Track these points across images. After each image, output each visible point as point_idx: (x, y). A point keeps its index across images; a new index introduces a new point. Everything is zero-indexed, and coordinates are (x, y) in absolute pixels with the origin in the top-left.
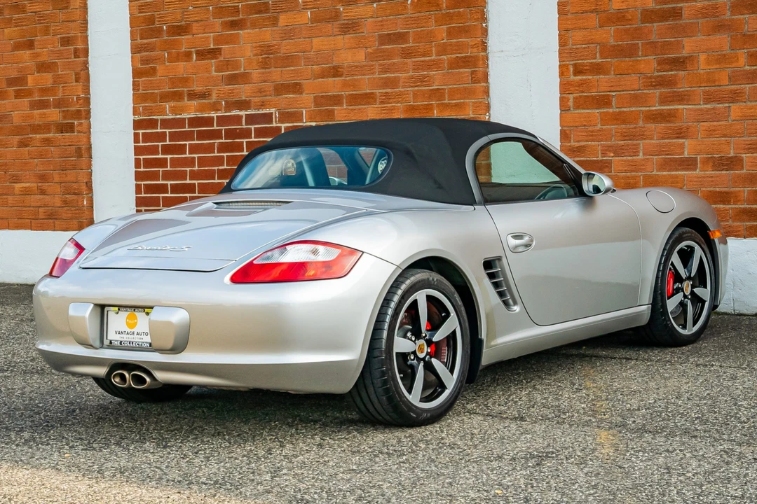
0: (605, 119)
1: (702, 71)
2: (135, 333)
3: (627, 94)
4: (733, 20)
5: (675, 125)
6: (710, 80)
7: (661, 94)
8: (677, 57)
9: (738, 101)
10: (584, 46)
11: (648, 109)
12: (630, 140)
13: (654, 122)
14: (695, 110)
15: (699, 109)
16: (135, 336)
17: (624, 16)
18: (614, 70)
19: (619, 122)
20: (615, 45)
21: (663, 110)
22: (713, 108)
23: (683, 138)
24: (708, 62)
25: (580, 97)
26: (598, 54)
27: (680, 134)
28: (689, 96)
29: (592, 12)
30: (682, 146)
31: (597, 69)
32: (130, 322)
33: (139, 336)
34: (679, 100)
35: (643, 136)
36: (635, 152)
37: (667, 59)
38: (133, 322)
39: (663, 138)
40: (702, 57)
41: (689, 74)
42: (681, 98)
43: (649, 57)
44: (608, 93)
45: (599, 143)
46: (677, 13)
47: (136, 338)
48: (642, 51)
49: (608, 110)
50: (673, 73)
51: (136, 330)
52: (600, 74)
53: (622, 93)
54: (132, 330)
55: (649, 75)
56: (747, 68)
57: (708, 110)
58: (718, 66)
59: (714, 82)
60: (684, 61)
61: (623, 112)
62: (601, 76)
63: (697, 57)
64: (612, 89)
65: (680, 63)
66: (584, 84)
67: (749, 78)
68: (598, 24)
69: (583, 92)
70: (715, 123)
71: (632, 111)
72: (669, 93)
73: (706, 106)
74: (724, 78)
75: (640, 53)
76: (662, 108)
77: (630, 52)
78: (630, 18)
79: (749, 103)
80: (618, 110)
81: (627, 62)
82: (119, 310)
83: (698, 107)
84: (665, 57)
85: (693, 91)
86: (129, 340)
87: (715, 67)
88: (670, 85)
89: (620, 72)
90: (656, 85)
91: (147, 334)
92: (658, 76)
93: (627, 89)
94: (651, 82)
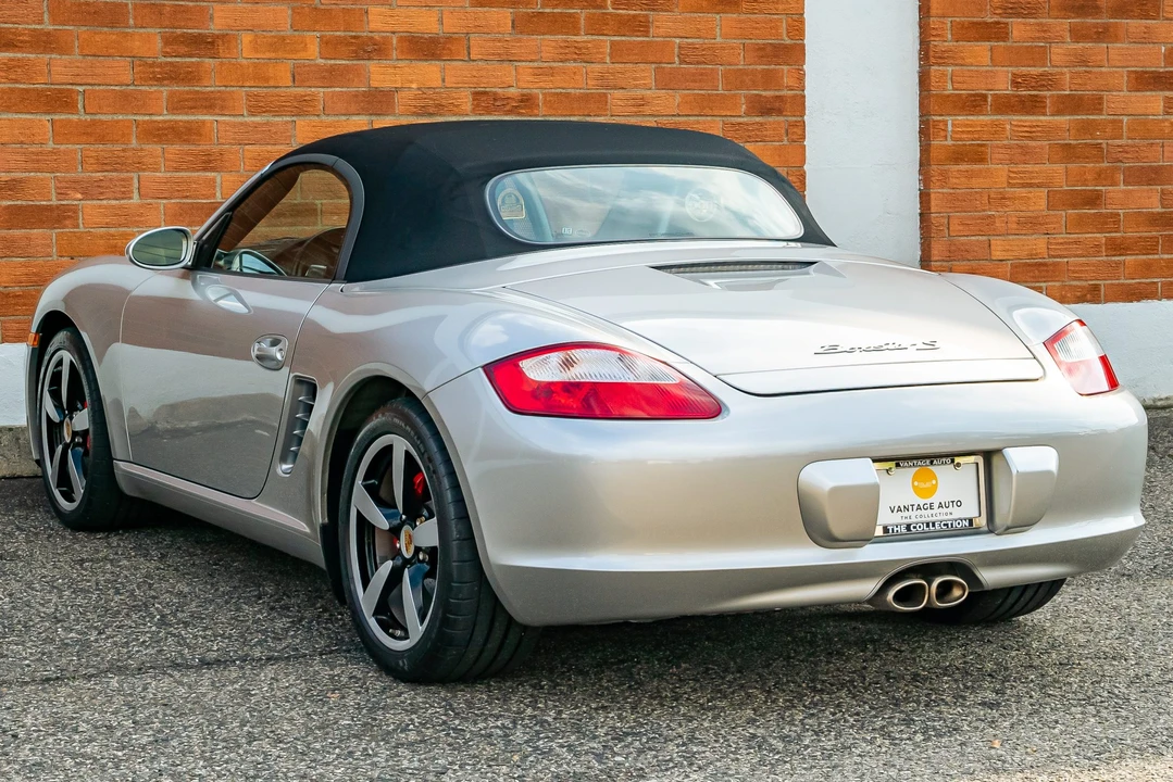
0: (61, 132)
1: (244, 61)
2: (936, 506)
3: (108, 91)
5: (199, 148)
6: (261, 78)
7: (171, 95)
8: (200, 34)
9: (306, 114)
11: (147, 118)
12: (115, 170)
13: (160, 142)
14: (234, 125)
15: (242, 124)
16: (936, 510)
18: (81, 48)
19: (92, 139)
20: (81, 5)
21: (176, 122)
22: (267, 124)
23: (213, 169)
24: (256, 47)
25: (12, 90)
26: (46, 16)
27: (208, 163)
28: (225, 100)
30: (212, 184)
31: (45, 42)
32: (922, 485)
33: (945, 510)
34: (206, 107)
35: (140, 166)
36: (123, 193)
37: (183, 35)
39: (177, 170)
40: (246, 38)
41: (222, 64)
42: (209, 103)
43: (149, 30)
44: (69, 87)
45: (52, 175)
47: (939, 515)
48: (135, 18)
49: (70, 117)
50: (193, 60)
51: (936, 500)
52: (52, 51)
53: (97, 88)
54: (928, 501)
55: (150, 61)
56: (321, 61)
57: (256, 126)
58: (273, 55)
60: (212, 43)
61: (100, 120)
62: (53, 56)
63: (235, 38)
64: (78, 80)
65: (206, 44)
66: (19, 67)
67: (324, 78)
69: (16, 81)
70: (269, 148)
71: (118, 122)
72: (188, 93)
73: (253, 119)
74: (283, 73)
75: (131, 22)
76: (174, 117)
77: (112, 18)
79: (324, 118)
81: (106, 35)
82: (898, 465)
83: (240, 119)
84: (179, 31)
85: (229, 93)
86: (923, 519)
87: (268, 55)
88: (190, 80)
89: (93, 52)
90: (164, 79)
91: (959, 504)
92: (167, 63)
93: (108, 82)
94: (154, 72)
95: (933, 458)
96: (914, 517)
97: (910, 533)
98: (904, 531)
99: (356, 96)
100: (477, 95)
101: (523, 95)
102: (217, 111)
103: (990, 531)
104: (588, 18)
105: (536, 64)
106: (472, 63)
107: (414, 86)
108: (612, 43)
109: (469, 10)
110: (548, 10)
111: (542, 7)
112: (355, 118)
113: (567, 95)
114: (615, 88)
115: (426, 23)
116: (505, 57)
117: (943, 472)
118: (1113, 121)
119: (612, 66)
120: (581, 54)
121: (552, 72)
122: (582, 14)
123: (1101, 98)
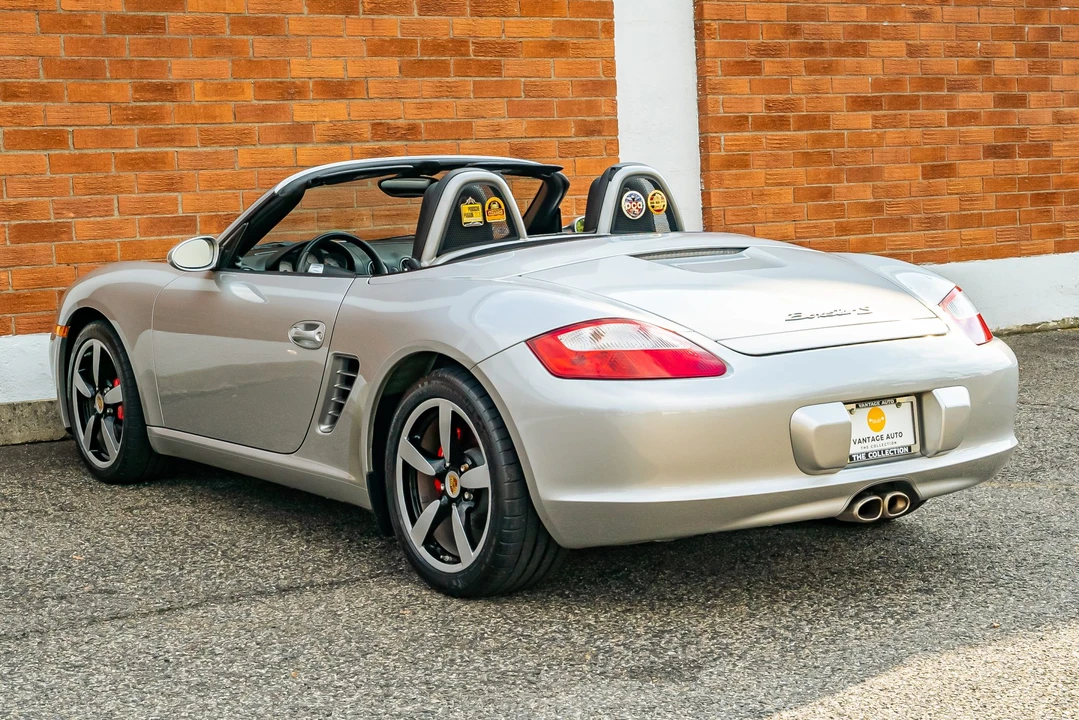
0: (55, 164)
1: (197, 104)
2: (885, 437)
3: (90, 130)
4: (235, 40)
5: (164, 174)
6: (210, 117)
7: (141, 132)
8: (161, 83)
9: (245, 144)
10: (17, 58)
11: (122, 151)
12: (99, 193)
13: (133, 170)
14: (191, 154)
15: (196, 153)
16: (885, 441)
17: (80, 21)
18: (69, 96)
19: (80, 170)
20: (68, 62)
21: (146, 153)
22: (215, 153)
23: (174, 190)
24: (205, 92)
25: (17, 132)
26: (41, 72)
27: (172, 185)
28: (183, 135)
29: (29, 10)
30: (174, 201)
31: (42, 93)
32: (875, 421)
33: (891, 440)
34: (168, 141)
35: (119, 190)
36: (107, 211)
37: (148, 84)
38: (879, 421)
39: (147, 191)
40: (197, 85)
41: (179, 106)
42: (170, 138)
43: (122, 81)
44: (61, 128)
45: (51, 199)
46: (159, 24)
47: (886, 444)
48: (111, 72)
49: (63, 151)
50: (157, 103)
51: (884, 432)
52: (46, 99)
53: (83, 128)
54: (879, 434)
55: (123, 105)
56: (255, 102)
57: (207, 155)
58: (218, 98)
59: (215, 118)
60: (171, 90)
61: (86, 154)
62: (48, 104)
63: (189, 85)
64: (66, 122)
65: (166, 91)
66: (21, 113)
67: (258, 115)
68: (39, 29)
69: (20, 125)
70: (218, 172)
71: (100, 154)
72: (153, 130)
73: (205, 149)
74: (226, 112)
75: (108, 75)
76: (143, 150)
77: (93, 72)
78: (89, 24)
79: (259, 147)
80: (77, 152)
81: (88, 86)
82: (857, 407)
83: (194, 150)
84: (145, 81)
85: (186, 129)
86: (877, 448)
87: (214, 99)
88: (155, 120)
89: (79, 100)
90: (135, 119)
91: (901, 435)
92: (137, 107)
93: (92, 123)
94: (127, 114)
95: (881, 400)
96: (870, 447)
97: (869, 460)
98: (864, 458)
99: (283, 129)
100: (375, 126)
101: (409, 125)
102: (177, 144)
103: (923, 455)
104: (456, 64)
105: (418, 101)
106: (371, 101)
107: (327, 120)
108: (475, 82)
109: (366, 59)
110: (425, 58)
111: (422, 55)
112: (282, 146)
113: (442, 124)
114: (477, 117)
115: (335, 70)
116: (394, 95)
117: (888, 409)
118: (837, 135)
119: (475, 100)
120: (451, 91)
121: (430, 106)
122: (452, 60)
123: (828, 117)
